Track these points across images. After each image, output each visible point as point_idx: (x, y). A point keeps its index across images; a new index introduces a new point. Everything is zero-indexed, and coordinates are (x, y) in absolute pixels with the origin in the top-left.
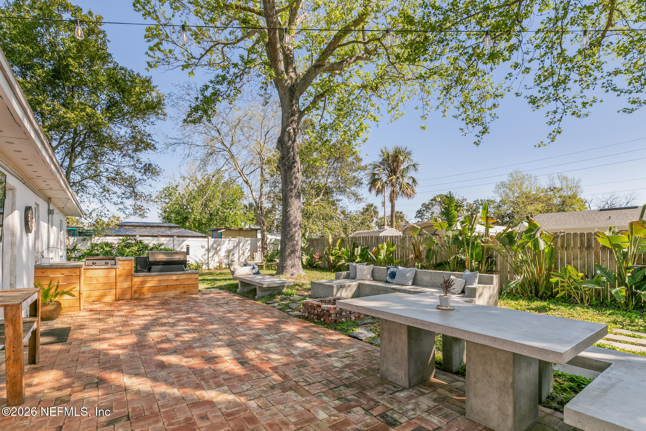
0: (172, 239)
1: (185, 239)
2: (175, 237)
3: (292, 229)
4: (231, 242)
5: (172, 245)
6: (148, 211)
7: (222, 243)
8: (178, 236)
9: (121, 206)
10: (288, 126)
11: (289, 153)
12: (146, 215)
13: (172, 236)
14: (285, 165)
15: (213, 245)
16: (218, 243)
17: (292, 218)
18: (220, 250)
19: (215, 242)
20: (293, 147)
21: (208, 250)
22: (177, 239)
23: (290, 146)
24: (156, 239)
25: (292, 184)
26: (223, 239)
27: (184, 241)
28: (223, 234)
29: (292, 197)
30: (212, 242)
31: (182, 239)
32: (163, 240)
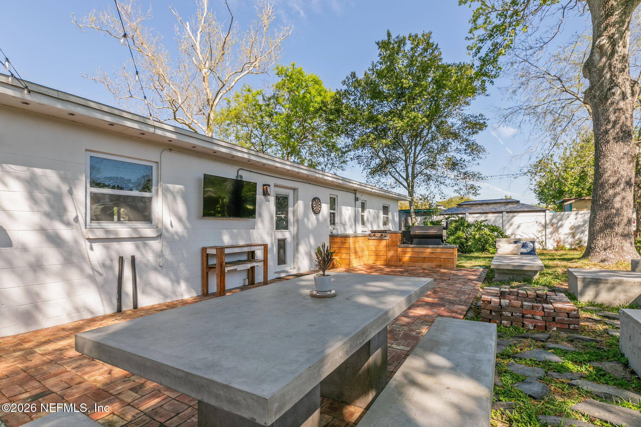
0: (500, 215)
1: (515, 214)
2: (505, 213)
3: (606, 191)
4: (579, 216)
5: (501, 221)
6: (479, 188)
7: (565, 217)
8: (507, 212)
9: (456, 188)
10: (600, 36)
11: (601, 76)
12: (478, 192)
13: (501, 212)
14: (595, 97)
15: (551, 220)
16: (559, 217)
17: (607, 174)
18: (561, 226)
19: (553, 217)
20: (610, 65)
21: (545, 226)
22: (506, 215)
23: (604, 66)
24: (484, 215)
25: (609, 122)
26: (567, 213)
27: (513, 217)
28: (573, 205)
29: (608, 142)
30: (550, 217)
31: (511, 215)
32: (491, 217)
